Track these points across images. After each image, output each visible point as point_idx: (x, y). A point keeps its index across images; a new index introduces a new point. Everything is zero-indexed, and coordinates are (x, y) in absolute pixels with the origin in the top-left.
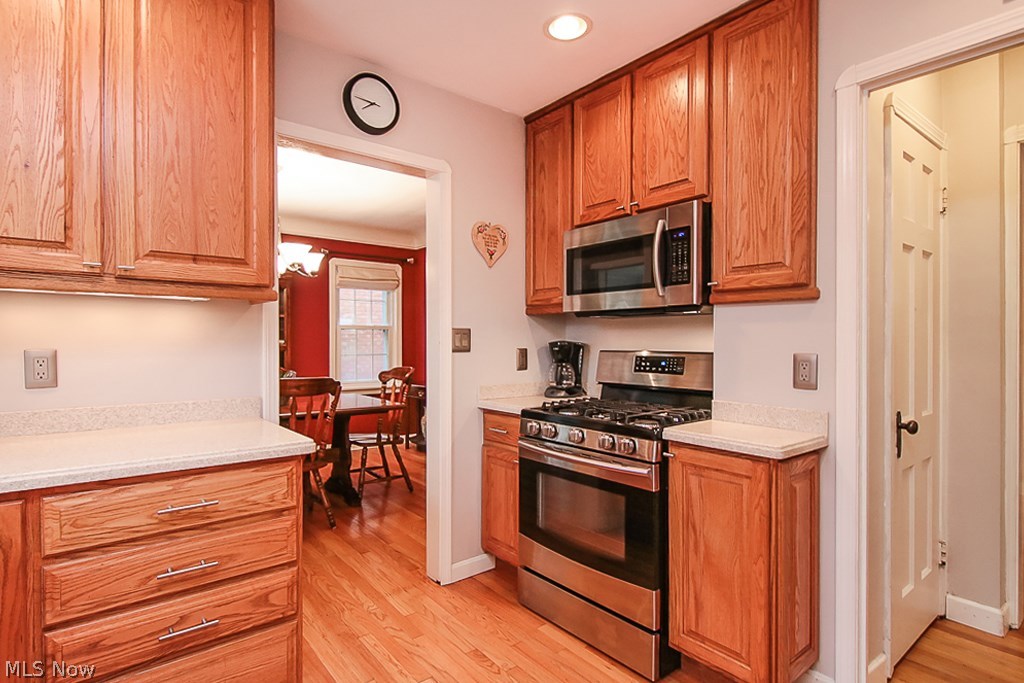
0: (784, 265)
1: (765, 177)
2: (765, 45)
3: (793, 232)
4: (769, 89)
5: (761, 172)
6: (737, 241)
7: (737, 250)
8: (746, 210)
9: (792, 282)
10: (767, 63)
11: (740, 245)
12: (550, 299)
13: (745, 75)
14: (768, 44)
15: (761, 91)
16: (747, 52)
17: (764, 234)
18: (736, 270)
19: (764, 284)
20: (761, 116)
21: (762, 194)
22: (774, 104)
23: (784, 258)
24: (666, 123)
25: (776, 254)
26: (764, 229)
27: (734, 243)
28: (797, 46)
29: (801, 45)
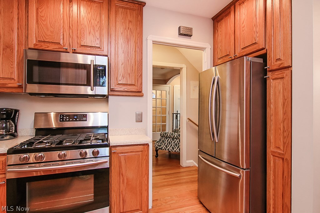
0: (135, 85)
1: (130, 57)
2: (130, 16)
3: (138, 76)
4: (131, 30)
5: (128, 55)
6: (120, 75)
7: (120, 78)
8: (123, 65)
9: (138, 91)
10: (130, 22)
11: (121, 76)
12: (6, 84)
13: (123, 21)
14: (131, 15)
15: (128, 29)
16: (124, 14)
17: (129, 75)
18: (119, 84)
19: (129, 90)
20: (128, 37)
21: (128, 62)
22: (132, 35)
23: (135, 83)
24: (90, 22)
25: (133, 82)
26: (129, 73)
27: (119, 75)
28: (139, 21)
29: (140, 21)
